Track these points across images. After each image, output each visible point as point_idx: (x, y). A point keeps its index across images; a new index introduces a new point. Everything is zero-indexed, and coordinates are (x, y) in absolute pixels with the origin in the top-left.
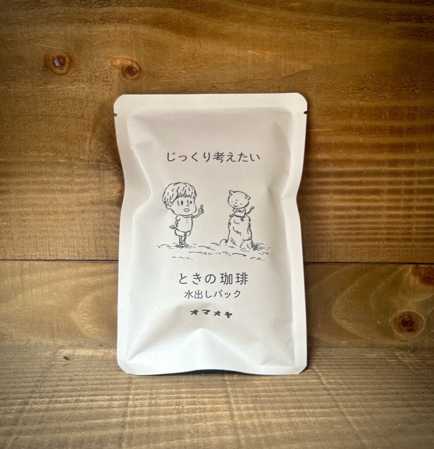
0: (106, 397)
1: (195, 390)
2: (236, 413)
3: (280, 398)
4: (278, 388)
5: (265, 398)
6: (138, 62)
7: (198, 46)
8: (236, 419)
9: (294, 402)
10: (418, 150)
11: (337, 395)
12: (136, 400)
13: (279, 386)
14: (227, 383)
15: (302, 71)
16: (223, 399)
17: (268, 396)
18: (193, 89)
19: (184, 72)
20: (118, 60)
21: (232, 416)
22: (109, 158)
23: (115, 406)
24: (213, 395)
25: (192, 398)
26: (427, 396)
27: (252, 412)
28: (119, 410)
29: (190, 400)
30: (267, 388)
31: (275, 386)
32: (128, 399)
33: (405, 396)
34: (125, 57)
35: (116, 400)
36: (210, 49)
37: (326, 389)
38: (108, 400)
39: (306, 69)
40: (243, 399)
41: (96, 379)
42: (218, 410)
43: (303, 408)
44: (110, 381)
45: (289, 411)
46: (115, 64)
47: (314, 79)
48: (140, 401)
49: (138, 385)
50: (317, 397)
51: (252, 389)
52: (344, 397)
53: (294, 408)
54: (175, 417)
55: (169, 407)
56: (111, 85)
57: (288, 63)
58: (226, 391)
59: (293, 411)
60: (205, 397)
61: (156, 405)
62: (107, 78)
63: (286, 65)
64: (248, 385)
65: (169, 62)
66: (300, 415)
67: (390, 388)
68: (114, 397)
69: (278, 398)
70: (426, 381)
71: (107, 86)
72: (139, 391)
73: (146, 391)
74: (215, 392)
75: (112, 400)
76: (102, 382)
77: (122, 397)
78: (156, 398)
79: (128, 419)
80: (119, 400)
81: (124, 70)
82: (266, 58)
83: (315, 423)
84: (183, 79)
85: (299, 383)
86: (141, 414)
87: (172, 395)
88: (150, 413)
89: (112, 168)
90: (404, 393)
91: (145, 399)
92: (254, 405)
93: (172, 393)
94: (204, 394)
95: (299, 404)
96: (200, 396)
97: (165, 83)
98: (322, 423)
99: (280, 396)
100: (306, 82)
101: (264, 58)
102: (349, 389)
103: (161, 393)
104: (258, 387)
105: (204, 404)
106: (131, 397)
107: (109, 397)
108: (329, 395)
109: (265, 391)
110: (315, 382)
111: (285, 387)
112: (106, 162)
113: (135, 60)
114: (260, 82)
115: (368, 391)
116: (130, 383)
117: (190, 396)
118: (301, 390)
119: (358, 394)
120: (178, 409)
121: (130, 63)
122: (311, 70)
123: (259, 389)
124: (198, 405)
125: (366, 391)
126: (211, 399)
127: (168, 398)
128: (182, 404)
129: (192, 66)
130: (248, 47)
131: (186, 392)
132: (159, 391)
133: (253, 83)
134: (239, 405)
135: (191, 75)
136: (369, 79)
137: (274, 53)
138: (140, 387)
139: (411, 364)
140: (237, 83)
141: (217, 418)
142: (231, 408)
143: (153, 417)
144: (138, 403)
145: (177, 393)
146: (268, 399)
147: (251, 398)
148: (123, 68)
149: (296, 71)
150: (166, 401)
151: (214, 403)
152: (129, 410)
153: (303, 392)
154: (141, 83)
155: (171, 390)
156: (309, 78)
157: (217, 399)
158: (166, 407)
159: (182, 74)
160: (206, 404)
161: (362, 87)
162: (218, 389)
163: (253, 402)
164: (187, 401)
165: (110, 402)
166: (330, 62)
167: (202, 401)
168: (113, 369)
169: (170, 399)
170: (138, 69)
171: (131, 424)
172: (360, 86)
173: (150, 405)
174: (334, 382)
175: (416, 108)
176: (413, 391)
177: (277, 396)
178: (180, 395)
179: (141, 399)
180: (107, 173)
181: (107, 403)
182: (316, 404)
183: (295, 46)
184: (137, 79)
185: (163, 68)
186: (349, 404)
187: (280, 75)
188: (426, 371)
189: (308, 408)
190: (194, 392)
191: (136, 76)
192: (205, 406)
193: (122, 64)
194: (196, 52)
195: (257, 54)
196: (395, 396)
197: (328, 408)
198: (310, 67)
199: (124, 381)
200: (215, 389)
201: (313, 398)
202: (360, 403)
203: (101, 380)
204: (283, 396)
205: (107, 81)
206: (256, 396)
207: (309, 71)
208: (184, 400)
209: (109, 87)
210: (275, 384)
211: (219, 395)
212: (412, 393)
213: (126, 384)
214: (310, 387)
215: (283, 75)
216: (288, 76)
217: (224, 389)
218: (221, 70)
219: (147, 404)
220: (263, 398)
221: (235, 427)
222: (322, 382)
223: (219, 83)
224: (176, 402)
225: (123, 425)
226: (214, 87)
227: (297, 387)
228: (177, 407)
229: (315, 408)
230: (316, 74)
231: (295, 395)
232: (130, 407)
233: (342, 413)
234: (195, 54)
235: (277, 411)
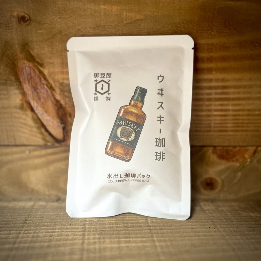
0: (6, 232)
1: (65, 227)
2: (86, 241)
3: (118, 232)
4: (119, 225)
5: (108, 232)
6: (28, 14)
7: (68, 3)
8: (85, 245)
9: (126, 234)
10: (214, 72)
11: (154, 230)
12: (26, 233)
13: (119, 224)
14: (87, 223)
15: (137, 20)
16: (81, 232)
17: (110, 231)
18: (66, 32)
19: (59, 20)
20: (15, 12)
21: (83, 243)
22: (13, 78)
23: (10, 238)
24: (76, 230)
25: (61, 232)
26: (211, 229)
27: (96, 240)
28: (12, 240)
29: (59, 233)
30: (112, 226)
31: (117, 224)
32: (20, 233)
33: (197, 230)
34: (20, 10)
35: (12, 234)
36: (76, 5)
37: (148, 226)
38: (8, 234)
39: (140, 18)
40: (94, 232)
41: (4, 221)
42: (75, 239)
43: (130, 238)
44: (12, 222)
45: (121, 240)
46: (13, 14)
47: (145, 25)
48: (27, 234)
49: (29, 225)
50: (141, 231)
51: (102, 226)
52: (158, 231)
53: (124, 238)
54: (46, 244)
55: (45, 238)
56: (11, 29)
57: (128, 14)
58: (85, 228)
59: (123, 239)
60: (70, 232)
61: (37, 236)
62: (8, 24)
63: (127, 16)
64: (100, 224)
65: (49, 14)
66: (126, 242)
67: (189, 225)
68: (12, 232)
69: (117, 232)
70: (214, 221)
71: (9, 29)
72: (29, 228)
73: (34, 228)
74: (77, 228)
75: (10, 234)
76: (6, 223)
77: (17, 232)
78: (39, 232)
79: (16, 245)
80: (14, 234)
81: (19, 19)
82: (113, 11)
83: (134, 247)
84: (59, 25)
85: (132, 222)
86: (26, 242)
87: (49, 230)
88: (31, 242)
89: (15, 84)
90: (197, 228)
91: (31, 233)
92: (100, 236)
93: (50, 229)
94: (70, 229)
95: (128, 236)
96: (67, 231)
97: (47, 27)
98: (139, 247)
99: (118, 230)
100: (140, 27)
101: (112, 10)
102: (163, 226)
103: (42, 229)
104: (106, 225)
105: (68, 235)
106: (22, 232)
107: (8, 232)
108: (149, 229)
109: (110, 228)
110: (143, 222)
111: (123, 225)
112: (11, 80)
113: (26, 12)
114: (110, 27)
115: (175, 227)
116: (25, 223)
117: (60, 231)
118: (133, 227)
119: (168, 229)
120: (50, 239)
121: (23, 14)
122: (143, 19)
123: (106, 226)
124: (64, 236)
125: (173, 227)
126: (73, 233)
127: (46, 232)
128: (54, 236)
129: (64, 16)
130: (101, 3)
131: (59, 229)
132: (42, 228)
133: (105, 28)
134: (90, 236)
135: (64, 22)
136: (182, 25)
137: (118, 8)
138: (30, 225)
139: (208, 210)
140: (94, 28)
141: (73, 245)
142: (84, 238)
143: (32, 245)
144: (25, 235)
145: (53, 229)
146: (110, 232)
147: (99, 232)
148: (18, 18)
149: (133, 19)
150: (44, 234)
151: (74, 235)
152: (19, 240)
153: (133, 228)
154: (31, 28)
155: (49, 227)
156: (142, 24)
157: (77, 233)
158: (43, 238)
159: (58, 22)
160: (69, 236)
161: (177, 30)
162: (80, 226)
163: (100, 234)
164: (58, 234)
165: (8, 235)
166: (156, 14)
167: (67, 234)
168: (17, 214)
169: (47, 233)
170: (29, 18)
171: (17, 249)
172: (176, 30)
173: (33, 237)
174: (155, 222)
175: (212, 44)
176: (203, 226)
177: (116, 230)
178: (54, 230)
179: (29, 233)
180: (12, 88)
181: (6, 236)
182: (139, 235)
183: (132, 3)
184: (28, 25)
185: (45, 18)
186: (160, 235)
187: (123, 22)
188: (216, 214)
189: (133, 238)
190: (64, 229)
191: (27, 23)
192: (68, 237)
193: (18, 15)
194: (67, 7)
195: (107, 8)
196: (191, 230)
197: (146, 238)
198: (143, 17)
199: (21, 222)
200: (78, 226)
201: (138, 232)
202: (167, 234)
203: (7, 221)
204: (120, 231)
205: (9, 26)
206: (102, 231)
207: (141, 20)
208: (56, 233)
209: (10, 30)
210: (117, 223)
211: (79, 230)
212: (203, 228)
213: (22, 223)
214: (139, 225)
215: (125, 22)
216: (129, 23)
217: (84, 226)
218: (84, 19)
219: (31, 236)
220: (106, 232)
221: (82, 250)
222: (147, 222)
223: (83, 28)
224: (51, 235)
225: (11, 249)
226: (80, 30)
227: (131, 225)
228: (50, 238)
229: (138, 238)
230: (147, 21)
231: (128, 230)
232: (20, 238)
233: (154, 241)
234: (66, 8)
235: (112, 240)
